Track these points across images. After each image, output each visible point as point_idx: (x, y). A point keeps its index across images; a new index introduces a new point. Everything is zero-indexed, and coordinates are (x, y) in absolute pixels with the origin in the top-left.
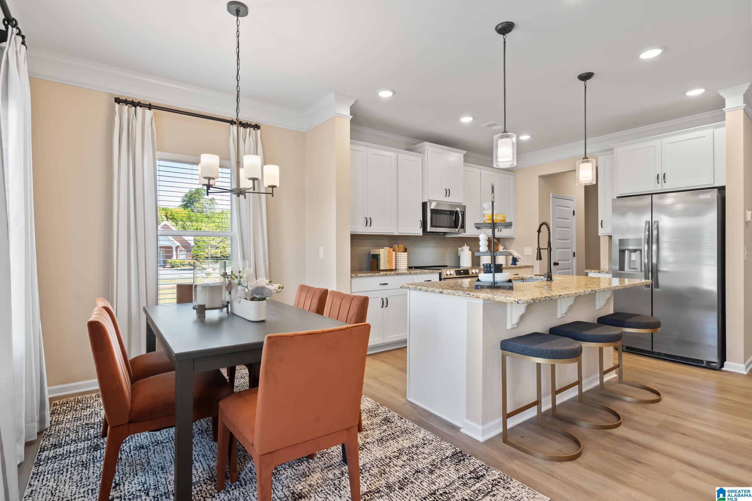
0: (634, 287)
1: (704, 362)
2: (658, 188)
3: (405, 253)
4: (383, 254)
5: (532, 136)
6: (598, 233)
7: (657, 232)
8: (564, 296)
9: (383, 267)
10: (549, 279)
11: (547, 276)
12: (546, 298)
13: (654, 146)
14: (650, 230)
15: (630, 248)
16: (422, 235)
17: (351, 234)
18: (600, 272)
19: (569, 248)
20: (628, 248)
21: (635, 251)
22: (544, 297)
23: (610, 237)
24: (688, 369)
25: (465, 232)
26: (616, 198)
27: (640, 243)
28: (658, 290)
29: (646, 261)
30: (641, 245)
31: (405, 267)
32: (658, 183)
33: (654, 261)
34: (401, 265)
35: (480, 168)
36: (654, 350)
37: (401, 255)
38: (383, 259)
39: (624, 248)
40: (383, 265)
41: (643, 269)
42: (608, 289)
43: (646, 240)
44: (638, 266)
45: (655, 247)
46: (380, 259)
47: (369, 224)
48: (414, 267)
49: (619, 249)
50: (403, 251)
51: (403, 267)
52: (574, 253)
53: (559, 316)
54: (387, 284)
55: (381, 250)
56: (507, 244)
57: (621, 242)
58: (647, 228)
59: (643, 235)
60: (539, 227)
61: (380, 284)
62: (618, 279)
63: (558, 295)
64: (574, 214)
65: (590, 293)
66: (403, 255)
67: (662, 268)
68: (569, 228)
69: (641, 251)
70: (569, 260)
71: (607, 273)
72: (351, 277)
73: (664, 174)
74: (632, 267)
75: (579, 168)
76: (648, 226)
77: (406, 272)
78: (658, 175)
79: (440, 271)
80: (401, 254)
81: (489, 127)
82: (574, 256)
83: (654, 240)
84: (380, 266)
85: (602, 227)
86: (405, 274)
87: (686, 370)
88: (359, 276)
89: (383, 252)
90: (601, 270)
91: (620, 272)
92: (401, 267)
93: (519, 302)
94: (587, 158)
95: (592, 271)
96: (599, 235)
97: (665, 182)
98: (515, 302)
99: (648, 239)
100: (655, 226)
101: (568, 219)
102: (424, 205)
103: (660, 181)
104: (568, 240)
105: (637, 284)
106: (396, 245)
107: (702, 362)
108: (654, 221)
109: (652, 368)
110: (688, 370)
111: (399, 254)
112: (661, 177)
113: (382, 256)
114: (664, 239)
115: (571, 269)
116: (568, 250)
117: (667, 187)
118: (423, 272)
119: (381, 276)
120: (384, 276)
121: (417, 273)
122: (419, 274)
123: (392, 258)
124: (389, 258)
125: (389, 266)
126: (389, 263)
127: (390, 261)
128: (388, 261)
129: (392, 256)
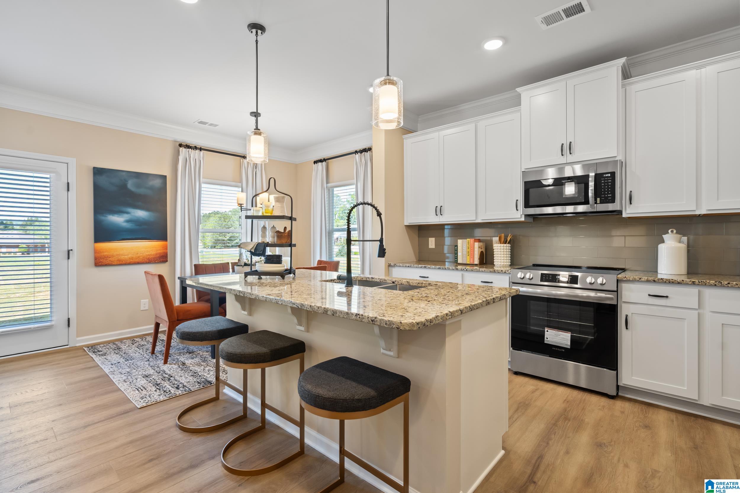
4: (461, 245)
9: (461, 261)
31: (508, 263)
38: (461, 251)
40: (461, 258)
46: (458, 251)
54: (428, 277)
55: (459, 241)
84: (458, 259)
88: (398, 265)
89: (461, 243)
113: (460, 248)
118: (476, 270)
119: (420, 267)
120: (423, 268)
121: (467, 270)
122: (469, 271)
123: (473, 250)
124: (469, 251)
125: (469, 259)
126: (469, 256)
127: (471, 254)
128: (467, 254)
129: (473, 247)
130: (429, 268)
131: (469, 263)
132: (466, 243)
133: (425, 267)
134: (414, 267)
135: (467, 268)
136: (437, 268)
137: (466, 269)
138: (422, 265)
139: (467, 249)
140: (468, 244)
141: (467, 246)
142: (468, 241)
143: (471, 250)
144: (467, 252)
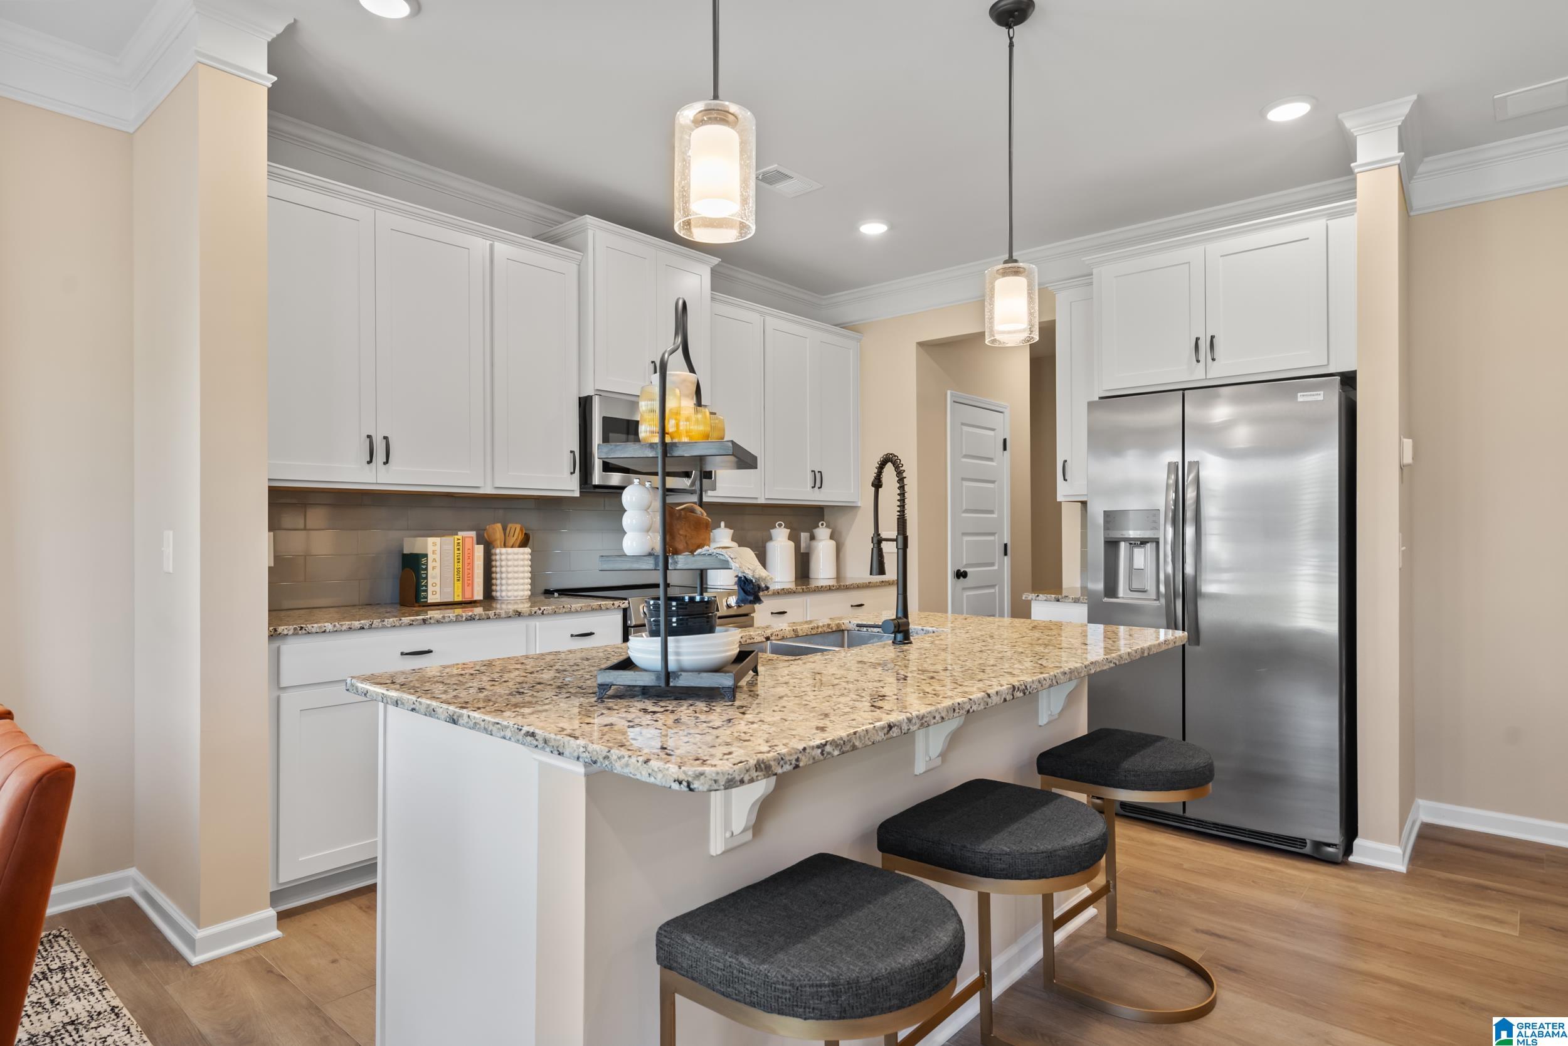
0: (1142, 658)
1: (1308, 841)
2: (1197, 375)
3: (522, 550)
4: (438, 552)
5: (892, 227)
6: (1056, 498)
7: (1195, 493)
8: (905, 727)
9: (438, 596)
10: (900, 637)
11: (892, 629)
12: (828, 748)
13: (1189, 262)
14: (1180, 489)
15: (1132, 534)
16: (577, 494)
17: (269, 487)
18: (1058, 600)
19: (993, 534)
20: (1126, 536)
21: (1143, 542)
22: (818, 747)
23: (1084, 504)
24: (1271, 866)
25: (714, 489)
26: (1097, 399)
27: (1155, 522)
28: (1198, 648)
29: (1170, 569)
30: (1156, 528)
31: (521, 593)
32: (1198, 361)
33: (1189, 570)
34: (510, 588)
35: (762, 313)
36: (1187, 814)
37: (510, 557)
38: (437, 570)
39: (1116, 534)
40: (437, 589)
41: (1162, 589)
42: (1068, 676)
43: (1170, 515)
44: (1150, 586)
45: (1190, 532)
46: (426, 569)
47: (380, 455)
48: (557, 591)
49: (1105, 538)
50: (517, 544)
51: (516, 594)
52: (1006, 545)
53: (920, 767)
54: (430, 652)
55: (431, 540)
56: (842, 521)
57: (1110, 518)
58: (1171, 481)
59: (1161, 501)
60: (876, 471)
61: (402, 654)
62: (1101, 627)
63: (883, 728)
64: (1005, 449)
65: (1005, 700)
66: (516, 557)
67: (1209, 587)
68: (993, 482)
69: (1158, 543)
70: (992, 564)
71: (1076, 601)
72: (274, 635)
73: (1212, 337)
74: (1134, 586)
75: (992, 289)
76: (1173, 477)
77: (524, 607)
78: (1197, 339)
79: (625, 604)
80: (507, 554)
81: (770, 183)
82: (1006, 554)
83: (1190, 514)
84: (426, 591)
85: (1065, 480)
86: (519, 614)
87: (1267, 869)
88: (314, 630)
89: (438, 548)
90: (1064, 594)
91: (1106, 600)
92: (510, 594)
93: (695, 785)
94: (1016, 261)
95: (1039, 598)
96: (1058, 500)
97: (1213, 360)
98: (680, 783)
99: (1175, 512)
100: (1190, 478)
101: (991, 459)
102: (585, 404)
103: (1202, 357)
104: (992, 512)
105: (1149, 648)
106: (499, 526)
107: (1302, 842)
108: (1189, 463)
109: (1185, 869)
110: (1271, 870)
111: (501, 554)
112: (1204, 345)
113: (434, 560)
114: (1210, 510)
115: (997, 587)
116: (991, 538)
117: (1219, 371)
118: (564, 610)
119: (407, 626)
120: (417, 625)
121: (545, 613)
122: (548, 614)
123: (471, 564)
124: (461, 567)
125: (461, 590)
126: (461, 582)
127: (466, 576)
128: (456, 576)
129: (471, 558)
130: (438, 622)
131: (460, 599)
132: (451, 547)
133: (424, 621)
134: (384, 627)
135: (542, 609)
136: (464, 618)
137: (541, 611)
138: (412, 618)
139: (456, 564)
140: (458, 549)
141: (456, 555)
142: (459, 541)
143: (466, 565)
144: (456, 570)
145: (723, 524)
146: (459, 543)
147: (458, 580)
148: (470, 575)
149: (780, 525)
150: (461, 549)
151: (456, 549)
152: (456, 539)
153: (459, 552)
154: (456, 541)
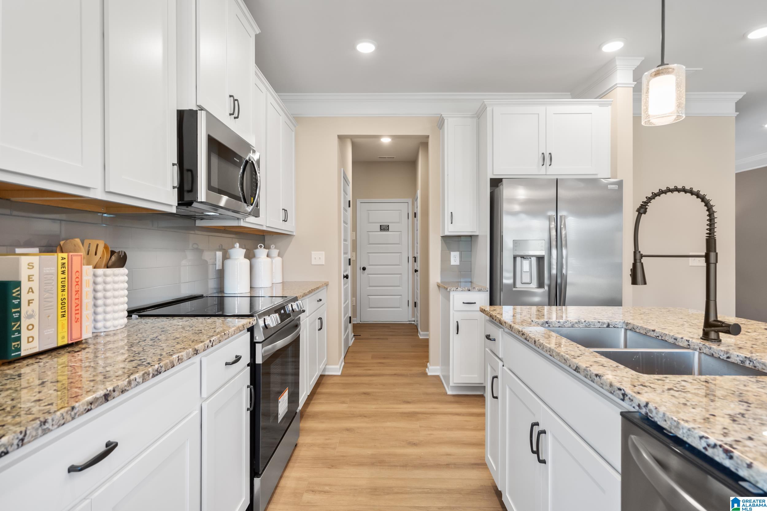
3: (119, 270)
4: (35, 278)
13: (539, 114)
16: (175, 210)
19: (347, 253)
20: (527, 254)
30: (543, 250)
38: (34, 305)
39: (521, 253)
40: (34, 332)
49: (514, 255)
52: (350, 260)
55: (24, 261)
64: (349, 206)
70: (347, 270)
73: (551, 154)
78: (544, 154)
84: (18, 338)
89: (35, 271)
101: (347, 211)
104: (347, 241)
112: (547, 157)
113: (30, 290)
123: (79, 292)
124: (66, 297)
125: (66, 329)
126: (66, 318)
127: (74, 309)
128: (60, 310)
129: (79, 283)
131: (65, 342)
132: (53, 270)
139: (60, 293)
140: (63, 273)
141: (60, 280)
142: (64, 261)
143: (74, 293)
144: (60, 302)
145: (237, 245)
146: (64, 264)
147: (63, 316)
148: (78, 307)
149: (261, 246)
150: (66, 271)
151: (60, 272)
152: (60, 259)
153: (63, 276)
154: (60, 262)
